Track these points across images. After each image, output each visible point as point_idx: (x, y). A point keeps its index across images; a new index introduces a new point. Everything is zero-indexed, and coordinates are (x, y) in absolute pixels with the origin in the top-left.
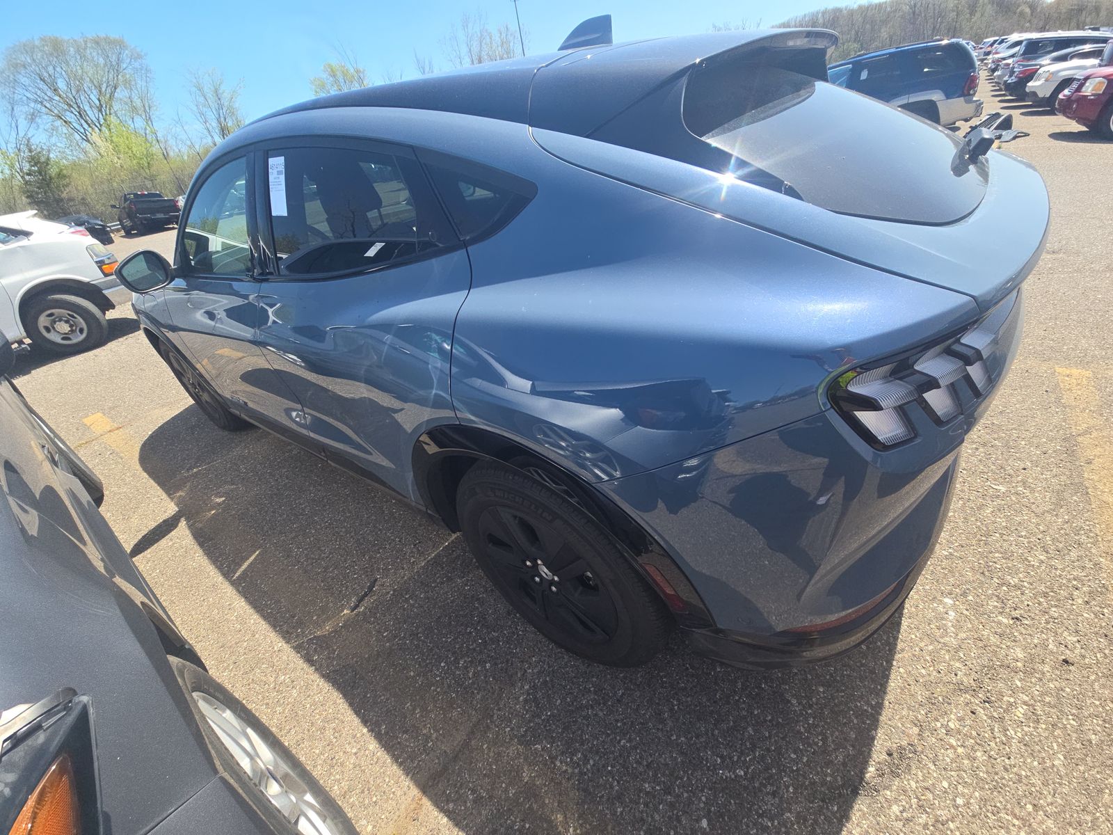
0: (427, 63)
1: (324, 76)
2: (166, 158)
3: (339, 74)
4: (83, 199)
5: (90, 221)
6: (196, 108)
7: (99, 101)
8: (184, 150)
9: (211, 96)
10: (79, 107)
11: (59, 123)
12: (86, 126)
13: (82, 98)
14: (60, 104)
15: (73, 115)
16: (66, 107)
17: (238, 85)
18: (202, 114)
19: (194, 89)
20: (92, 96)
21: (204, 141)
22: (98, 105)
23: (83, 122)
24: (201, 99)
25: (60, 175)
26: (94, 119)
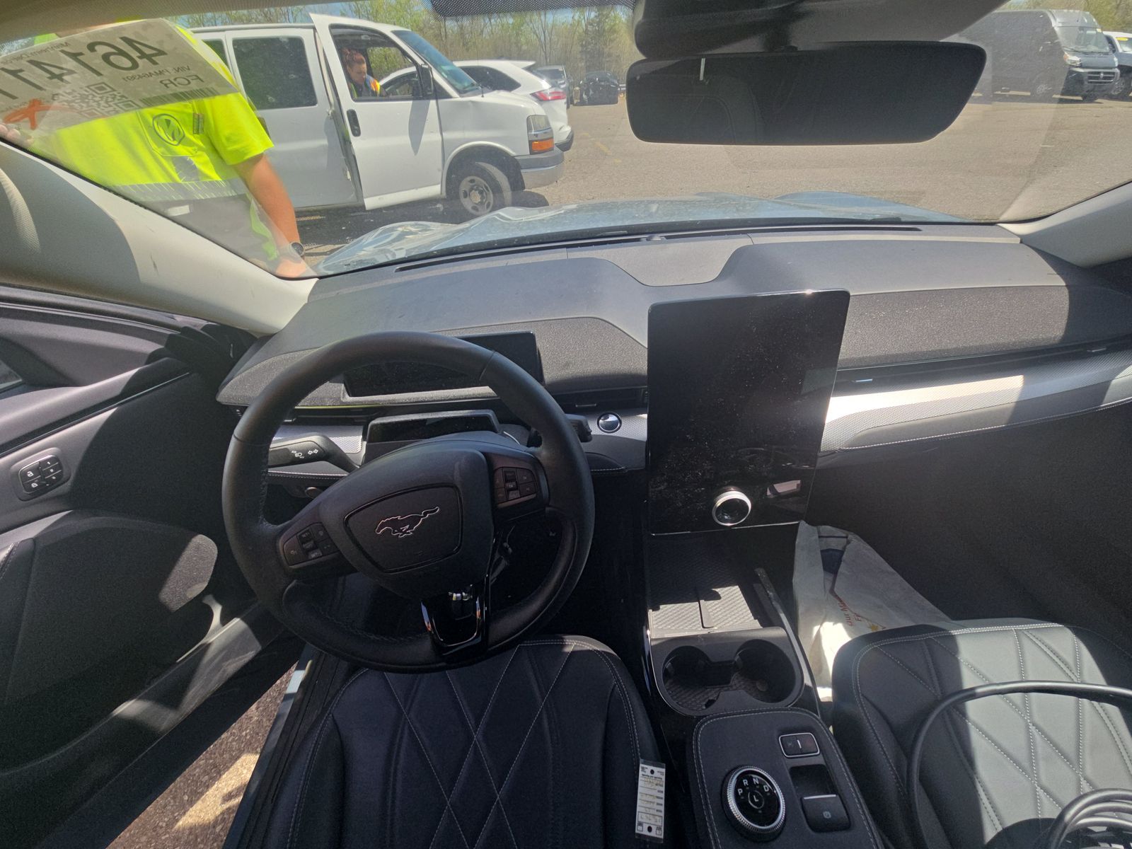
4: (619, 56)
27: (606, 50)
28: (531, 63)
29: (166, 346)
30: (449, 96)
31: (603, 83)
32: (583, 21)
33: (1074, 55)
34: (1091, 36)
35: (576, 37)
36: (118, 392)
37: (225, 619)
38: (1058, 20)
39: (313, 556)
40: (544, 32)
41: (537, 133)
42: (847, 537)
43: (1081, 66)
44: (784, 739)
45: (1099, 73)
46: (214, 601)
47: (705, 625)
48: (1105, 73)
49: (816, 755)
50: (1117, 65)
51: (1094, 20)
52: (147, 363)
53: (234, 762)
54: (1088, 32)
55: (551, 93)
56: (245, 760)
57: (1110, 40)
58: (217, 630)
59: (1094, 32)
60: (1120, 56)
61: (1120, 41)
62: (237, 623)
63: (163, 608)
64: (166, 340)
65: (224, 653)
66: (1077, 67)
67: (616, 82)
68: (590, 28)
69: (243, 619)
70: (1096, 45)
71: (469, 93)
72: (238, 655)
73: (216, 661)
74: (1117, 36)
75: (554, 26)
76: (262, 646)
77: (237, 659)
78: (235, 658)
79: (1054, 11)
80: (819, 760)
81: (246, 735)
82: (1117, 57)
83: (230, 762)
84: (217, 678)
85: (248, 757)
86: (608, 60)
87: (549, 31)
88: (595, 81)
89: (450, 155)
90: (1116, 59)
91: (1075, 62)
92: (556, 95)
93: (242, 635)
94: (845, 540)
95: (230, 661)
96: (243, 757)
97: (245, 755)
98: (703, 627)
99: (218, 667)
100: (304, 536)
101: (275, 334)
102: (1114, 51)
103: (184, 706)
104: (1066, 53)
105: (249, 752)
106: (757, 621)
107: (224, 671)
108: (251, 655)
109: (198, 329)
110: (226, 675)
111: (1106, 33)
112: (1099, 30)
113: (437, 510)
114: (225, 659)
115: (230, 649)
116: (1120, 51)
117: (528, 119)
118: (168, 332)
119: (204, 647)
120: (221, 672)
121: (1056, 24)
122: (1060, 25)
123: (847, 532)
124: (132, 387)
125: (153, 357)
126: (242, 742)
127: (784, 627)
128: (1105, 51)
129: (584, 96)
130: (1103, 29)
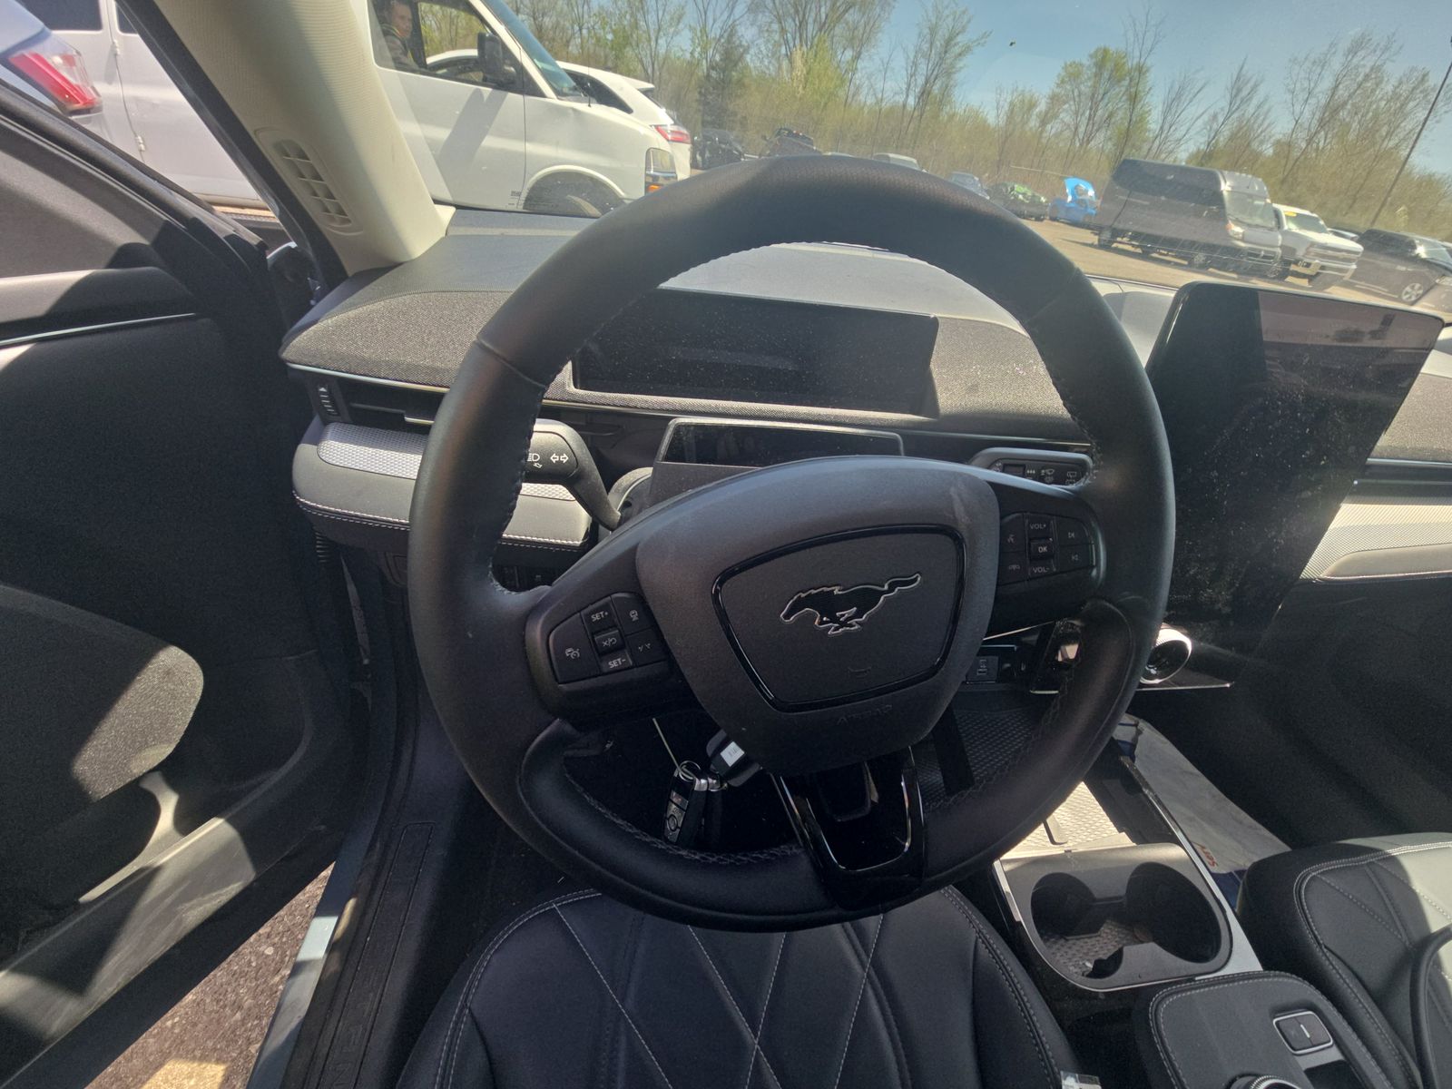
0: (1249, 86)
1: (1086, 61)
2: (845, 106)
3: (1109, 65)
4: (745, 118)
5: (733, 143)
6: (914, 54)
7: (826, 18)
8: (870, 101)
9: (939, 45)
10: (804, 15)
11: (775, 26)
12: (797, 41)
13: (813, 6)
14: (789, 6)
15: (793, 24)
16: (792, 11)
17: (977, 40)
18: (915, 64)
19: (926, 31)
20: (823, 10)
21: (897, 98)
22: (823, 20)
23: (798, 35)
24: (925, 46)
25: (740, 84)
26: (810, 35)
27: (731, 107)
28: (650, 86)
29: (156, 243)
30: (542, 95)
31: (723, 146)
32: (704, 61)
33: (1237, 225)
34: (1258, 206)
35: (693, 82)
36: (40, 309)
37: (187, 823)
38: (1228, 183)
39: (613, 664)
40: (653, 64)
41: (657, 174)
42: (1136, 725)
43: (1243, 240)
44: (1281, 1024)
45: (1260, 251)
46: (164, 786)
47: (1056, 840)
48: (1266, 251)
49: (1328, 1047)
50: (1280, 243)
51: (1265, 188)
52: (109, 266)
53: (152, 1074)
54: (1257, 202)
55: (673, 132)
56: (171, 1071)
57: (1277, 215)
58: (166, 843)
59: (1263, 203)
60: (1288, 233)
61: (1287, 216)
62: (216, 829)
63: (76, 792)
64: (156, 230)
65: (185, 885)
66: (1238, 240)
67: (740, 148)
68: (714, 74)
69: (229, 821)
70: (1262, 217)
71: (569, 98)
72: (210, 890)
73: (168, 901)
74: (1285, 210)
75: (666, 58)
76: (257, 873)
77: (207, 898)
78: (203, 895)
79: (1226, 173)
80: (1334, 1055)
81: (174, 1025)
82: (1282, 235)
83: (146, 1073)
84: (165, 933)
85: (178, 1066)
86: (731, 118)
87: (661, 63)
88: (713, 140)
89: (532, 176)
90: (1280, 237)
91: (1238, 233)
92: (678, 136)
93: (225, 851)
94: (1134, 728)
95: (195, 902)
96: (168, 1067)
97: (172, 1062)
98: (1053, 841)
99: (171, 911)
100: (596, 617)
101: (401, 264)
102: (1279, 228)
103: (96, 988)
104: (1230, 222)
105: (181, 1056)
106: (1124, 833)
107: (180, 922)
108: (234, 889)
109: (221, 236)
110: (181, 928)
111: (1275, 205)
112: (1269, 201)
113: (915, 580)
114: (187, 897)
115: (196, 879)
116: (1286, 228)
117: (648, 152)
118: (165, 217)
119: (147, 872)
120: (172, 925)
121: (1225, 187)
122: (1230, 189)
123: (1136, 719)
124: (69, 309)
125: (125, 256)
126: (166, 1040)
127: (1179, 843)
128: (1270, 226)
129: (698, 157)
130: (1274, 201)
